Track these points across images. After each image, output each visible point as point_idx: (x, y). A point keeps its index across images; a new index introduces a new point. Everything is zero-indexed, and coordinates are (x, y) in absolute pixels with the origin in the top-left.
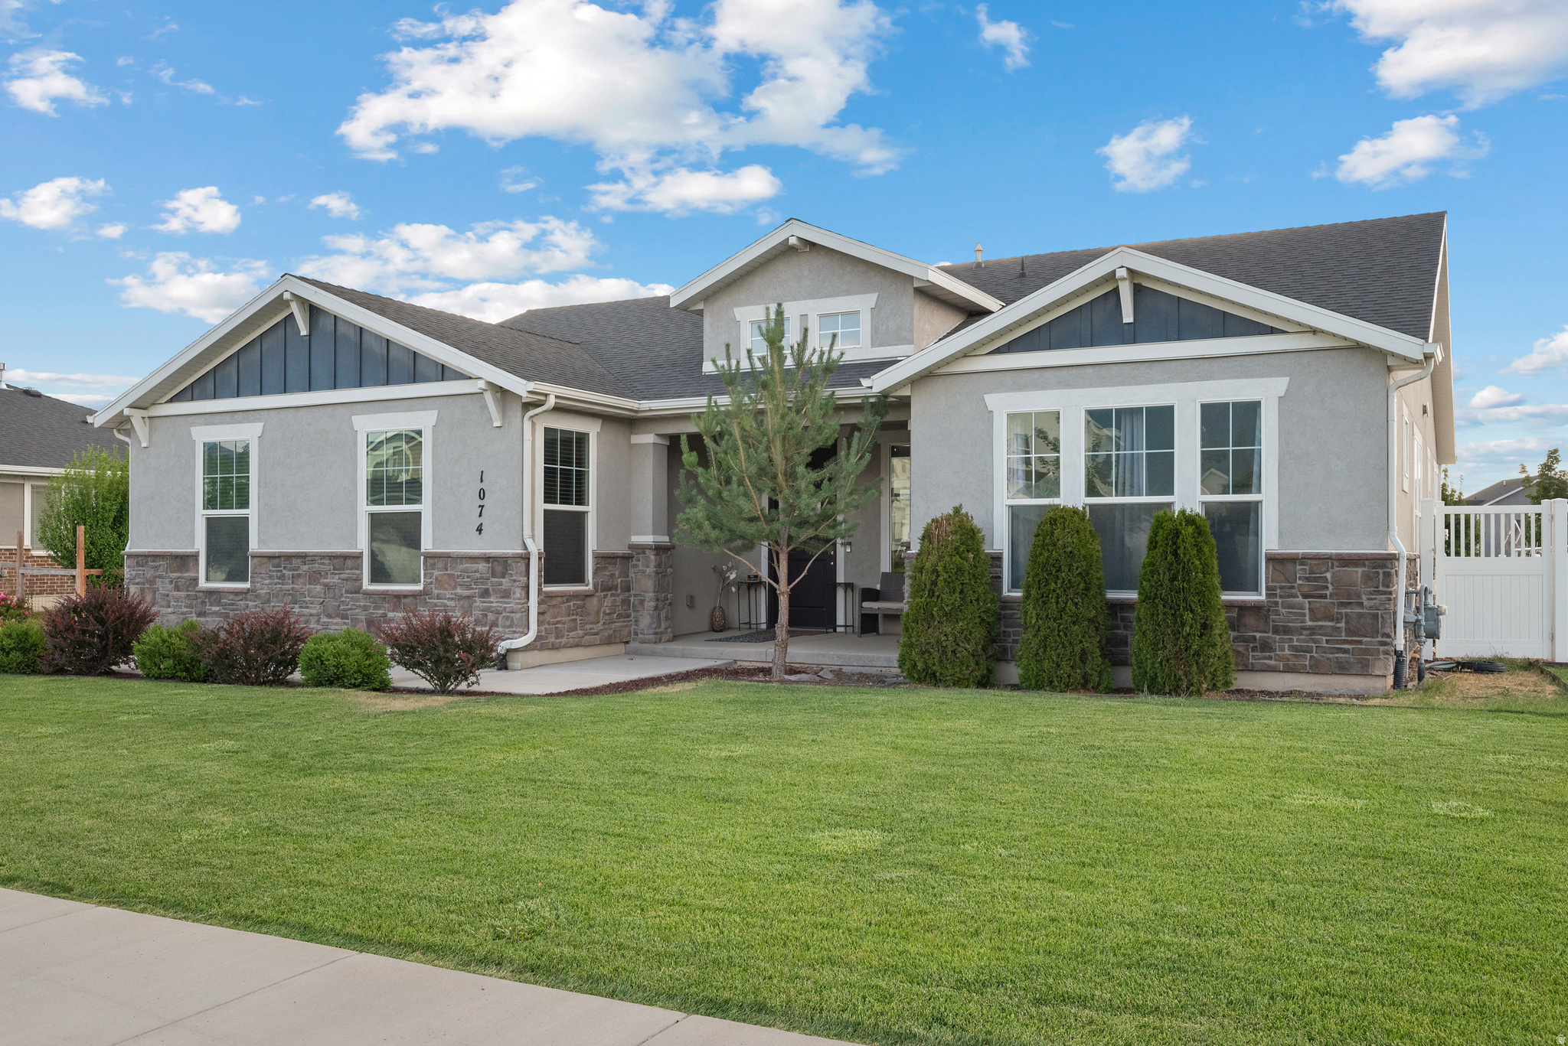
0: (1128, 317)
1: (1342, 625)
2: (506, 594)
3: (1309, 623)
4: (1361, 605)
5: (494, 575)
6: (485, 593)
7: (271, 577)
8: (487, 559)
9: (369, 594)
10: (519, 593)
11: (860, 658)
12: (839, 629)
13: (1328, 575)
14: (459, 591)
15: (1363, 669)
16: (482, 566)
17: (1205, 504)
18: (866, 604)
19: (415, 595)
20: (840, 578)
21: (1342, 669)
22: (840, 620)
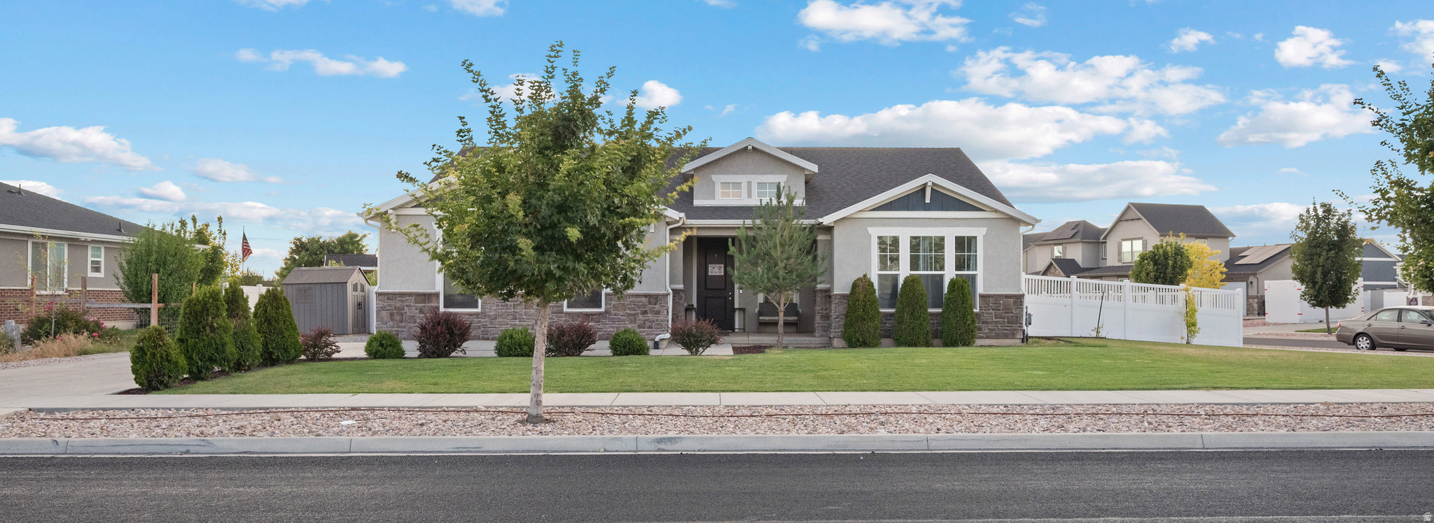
0: (928, 201)
1: (1006, 320)
2: (658, 313)
3: (994, 320)
4: (1012, 313)
5: (650, 303)
6: (645, 313)
7: (497, 305)
8: (646, 296)
9: (567, 314)
10: (665, 311)
11: (796, 340)
12: (736, 331)
13: (1001, 302)
14: (628, 311)
15: (1013, 336)
16: (644, 299)
17: (957, 275)
18: (761, 318)
19: (600, 314)
20: (736, 306)
21: (1006, 337)
22: (737, 326)
